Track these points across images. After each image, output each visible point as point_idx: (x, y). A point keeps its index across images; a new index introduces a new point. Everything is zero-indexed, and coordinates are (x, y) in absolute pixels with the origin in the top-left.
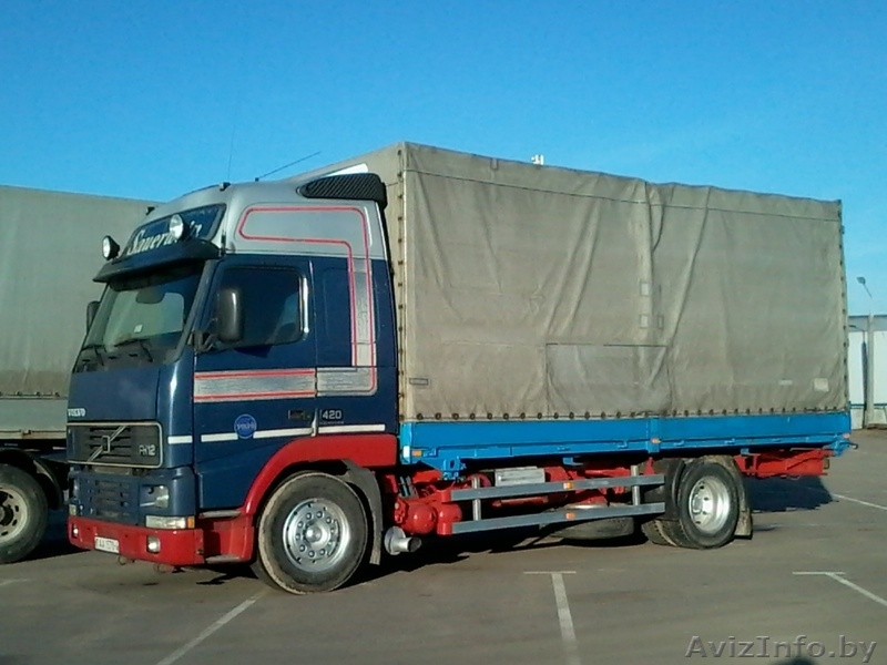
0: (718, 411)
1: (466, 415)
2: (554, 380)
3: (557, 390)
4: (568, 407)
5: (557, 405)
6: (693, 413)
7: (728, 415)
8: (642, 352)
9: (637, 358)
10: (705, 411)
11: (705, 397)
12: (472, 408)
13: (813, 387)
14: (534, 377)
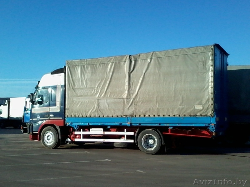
0: (152, 116)
1: (77, 116)
2: (99, 108)
3: (100, 110)
4: (103, 114)
5: (99, 113)
6: (142, 116)
7: (155, 116)
8: (125, 100)
9: (124, 101)
10: (147, 115)
11: (146, 112)
12: (79, 114)
13: (194, 108)
14: (94, 107)
